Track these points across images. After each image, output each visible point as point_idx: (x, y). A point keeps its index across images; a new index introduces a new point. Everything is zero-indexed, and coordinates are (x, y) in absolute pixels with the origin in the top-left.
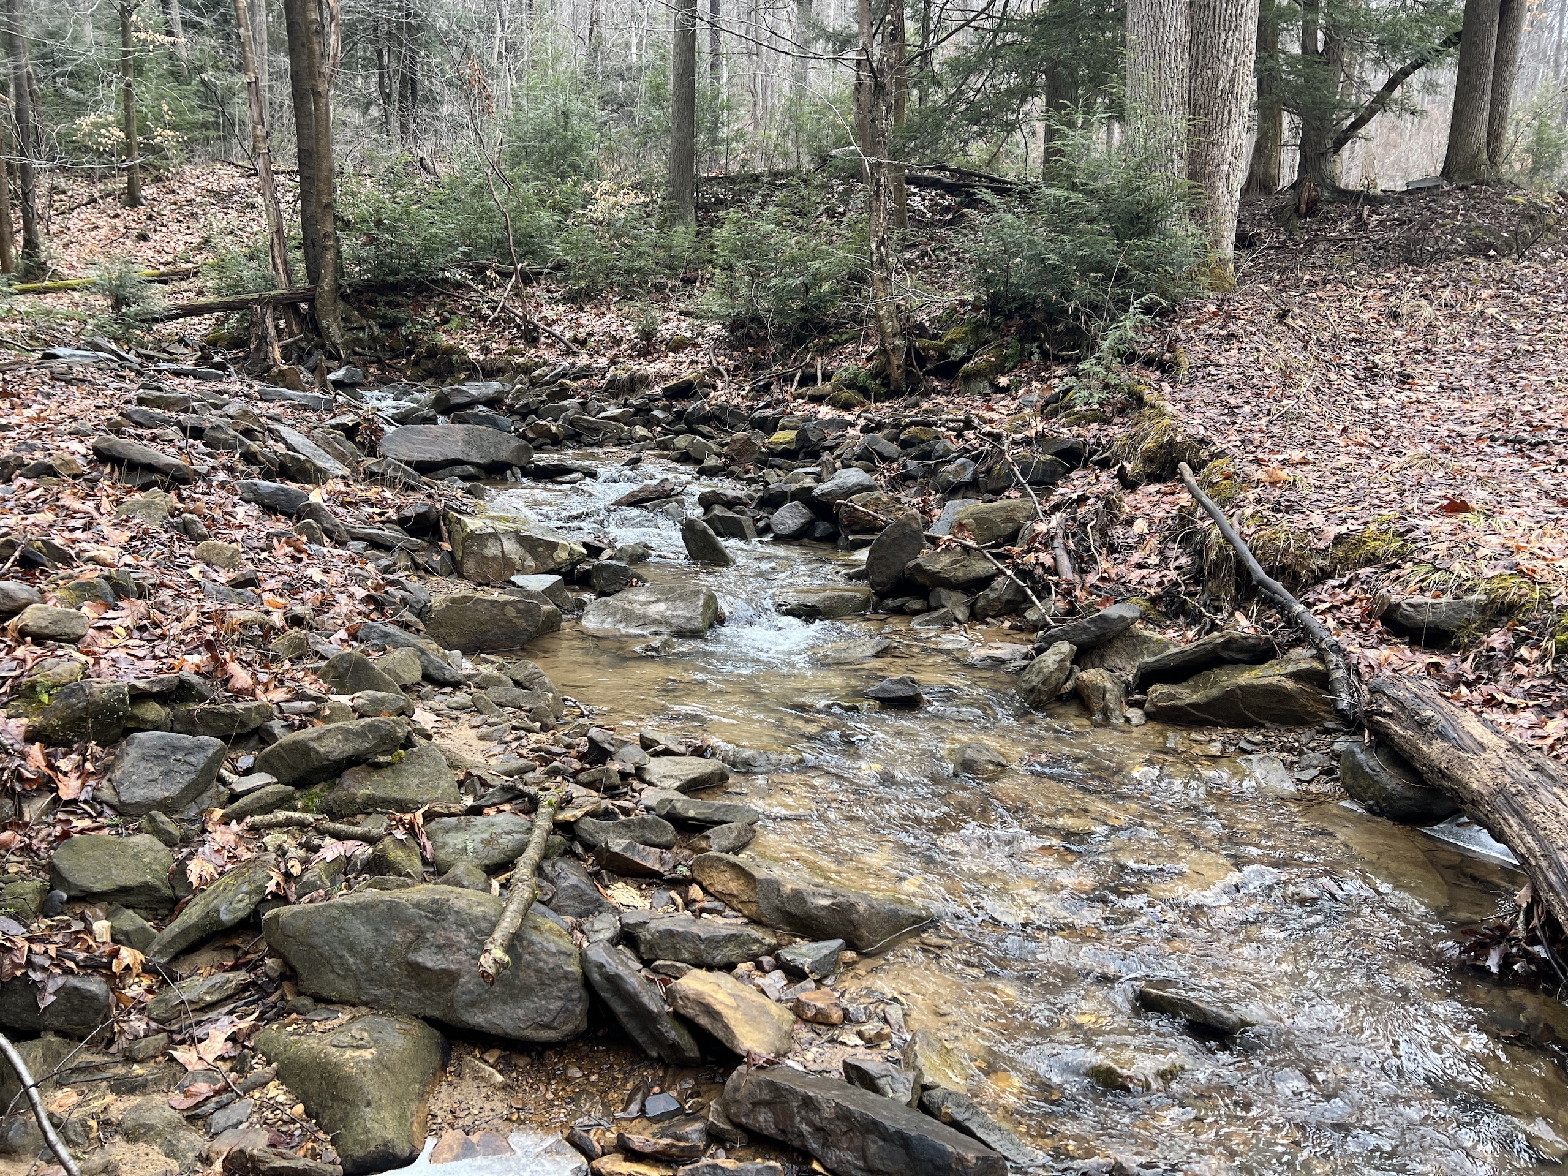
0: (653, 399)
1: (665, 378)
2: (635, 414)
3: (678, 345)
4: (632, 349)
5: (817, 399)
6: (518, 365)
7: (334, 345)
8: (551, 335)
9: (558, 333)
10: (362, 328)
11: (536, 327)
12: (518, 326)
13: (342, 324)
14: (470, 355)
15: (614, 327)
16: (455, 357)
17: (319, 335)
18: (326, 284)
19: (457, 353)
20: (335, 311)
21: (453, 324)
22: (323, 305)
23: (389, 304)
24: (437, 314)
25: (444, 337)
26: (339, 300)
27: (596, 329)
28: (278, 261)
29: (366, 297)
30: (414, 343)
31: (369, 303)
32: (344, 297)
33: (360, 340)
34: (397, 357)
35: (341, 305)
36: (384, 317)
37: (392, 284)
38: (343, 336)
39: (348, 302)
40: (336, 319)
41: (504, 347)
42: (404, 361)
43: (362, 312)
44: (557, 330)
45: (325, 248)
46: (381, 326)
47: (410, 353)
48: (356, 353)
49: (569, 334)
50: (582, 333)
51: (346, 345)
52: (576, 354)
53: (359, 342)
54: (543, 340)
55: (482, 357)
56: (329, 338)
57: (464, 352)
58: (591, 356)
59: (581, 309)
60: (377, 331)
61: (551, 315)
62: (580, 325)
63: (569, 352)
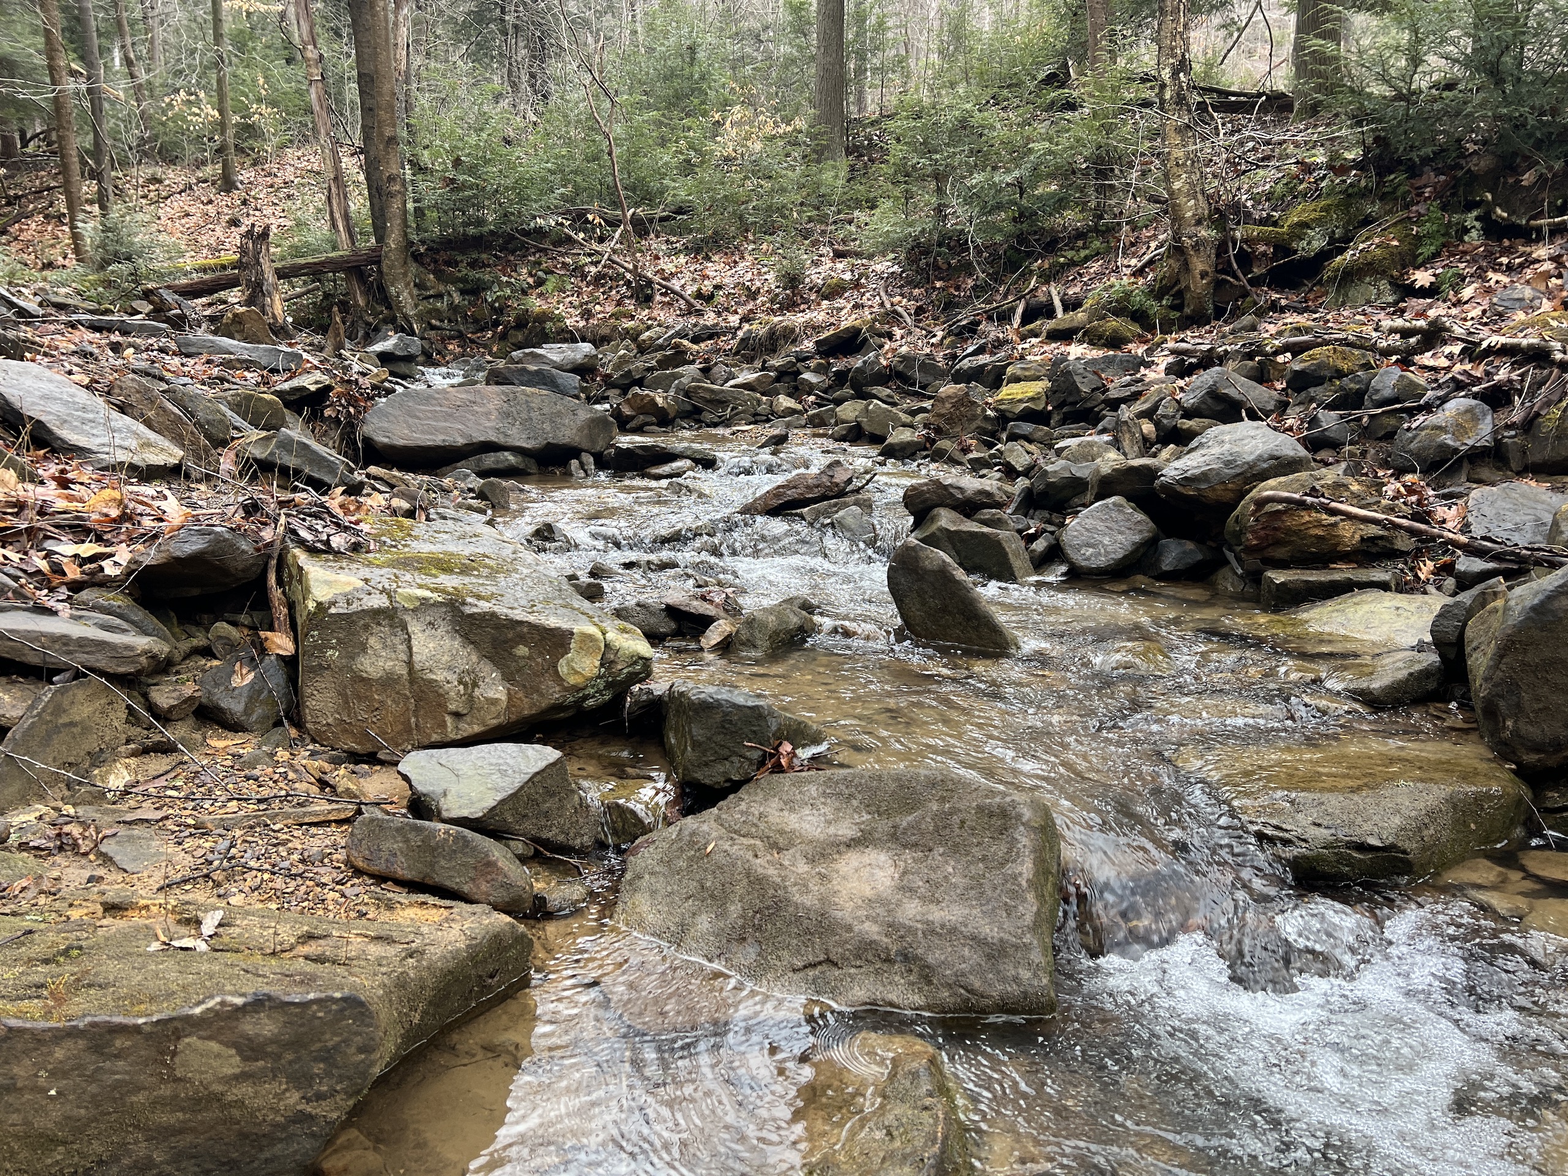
0: (802, 358)
1: (817, 328)
2: (778, 380)
3: (833, 291)
4: (772, 301)
5: (1064, 336)
6: (627, 331)
7: (406, 317)
8: (668, 291)
9: (677, 288)
10: (439, 296)
11: (650, 282)
12: (628, 283)
13: (415, 292)
14: (568, 322)
15: (749, 276)
16: (549, 325)
17: (389, 307)
18: (393, 241)
19: (551, 319)
20: (405, 274)
21: (550, 286)
22: (391, 268)
23: (473, 265)
24: (530, 275)
25: (538, 302)
26: (410, 260)
27: (726, 281)
28: (337, 215)
29: (443, 256)
30: (500, 311)
31: (448, 263)
32: (417, 257)
33: (437, 310)
34: (482, 330)
35: (413, 267)
36: (464, 280)
37: (474, 237)
38: (416, 306)
39: (422, 264)
40: (407, 285)
41: (610, 309)
42: (490, 334)
43: (440, 275)
44: (676, 284)
45: (391, 195)
46: (463, 292)
47: (496, 324)
48: (433, 328)
49: (690, 290)
50: (707, 287)
51: (420, 317)
52: (700, 313)
53: (437, 313)
54: (658, 298)
55: (582, 324)
56: (400, 309)
57: (560, 319)
58: (719, 314)
59: (708, 258)
60: (457, 298)
61: (669, 268)
62: (705, 277)
63: (691, 311)
